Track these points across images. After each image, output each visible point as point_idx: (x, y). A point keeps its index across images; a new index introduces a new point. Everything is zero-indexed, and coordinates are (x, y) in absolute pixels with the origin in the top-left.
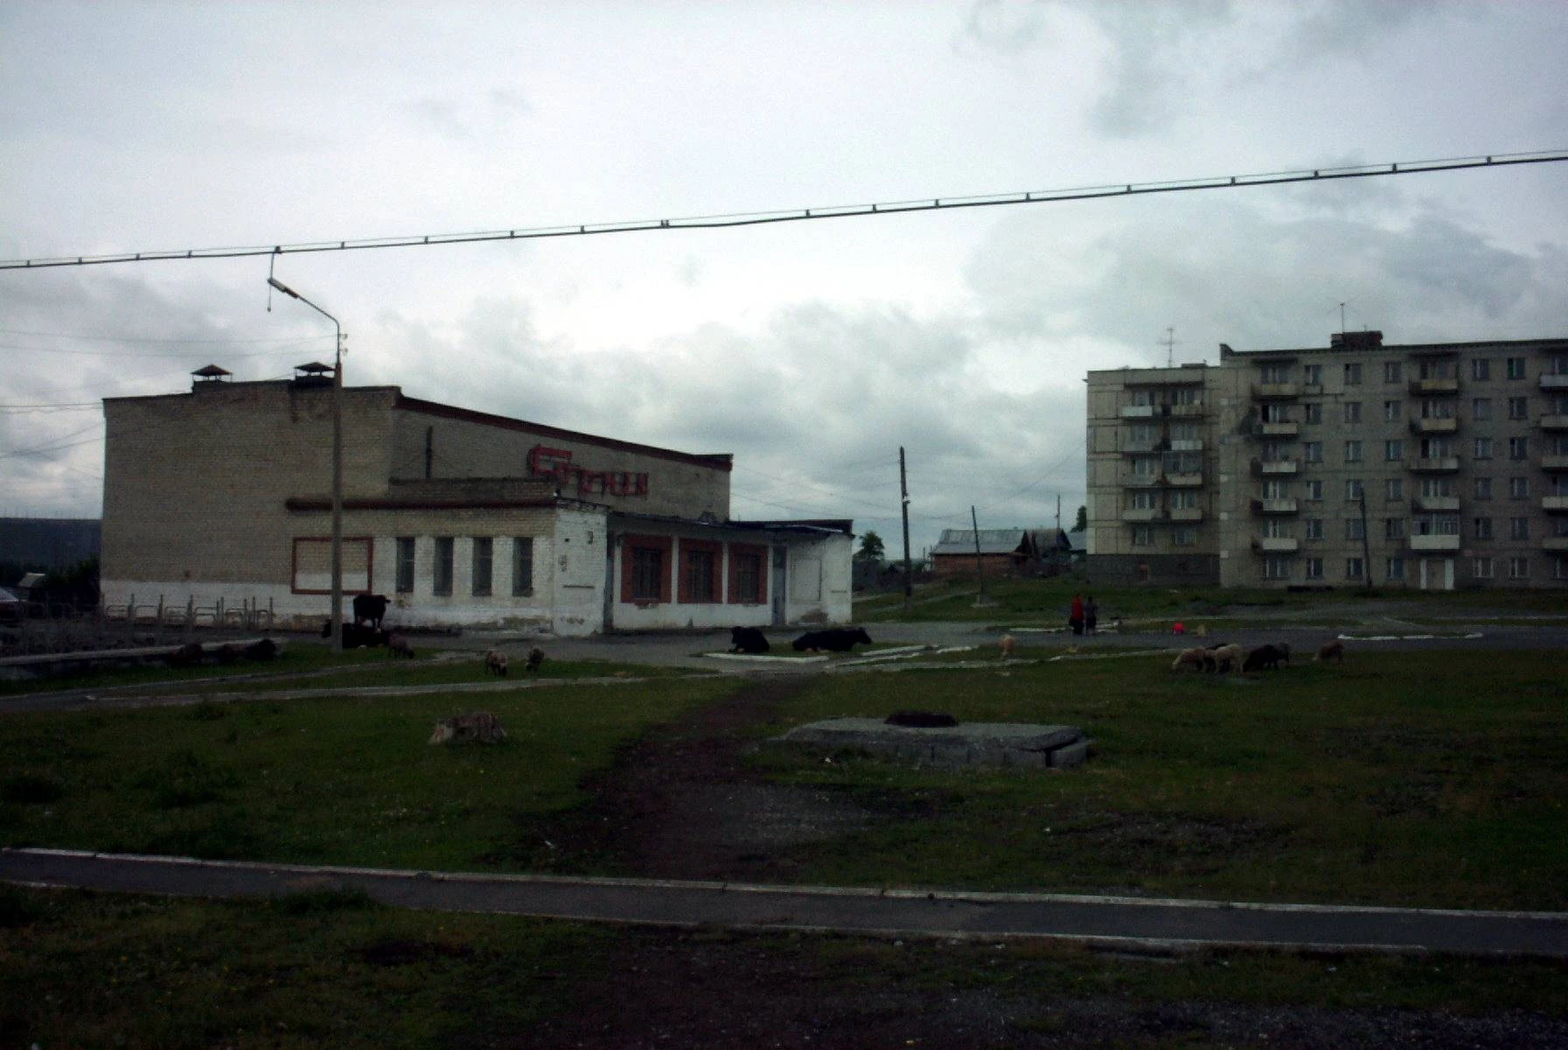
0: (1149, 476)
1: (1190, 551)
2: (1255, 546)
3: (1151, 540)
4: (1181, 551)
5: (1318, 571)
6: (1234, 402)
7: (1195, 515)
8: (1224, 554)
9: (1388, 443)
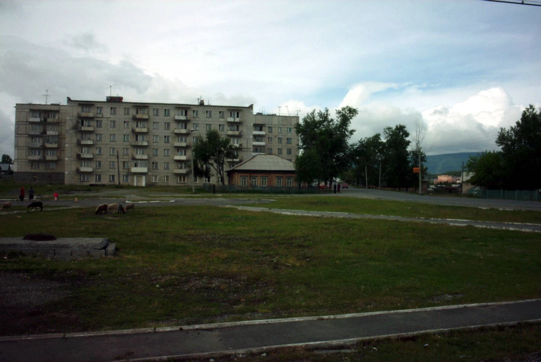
0: (38, 143)
1: (53, 171)
2: (78, 170)
3: (38, 167)
4: (49, 171)
5: (100, 179)
6: (71, 118)
7: (55, 158)
8: (66, 173)
9: (125, 135)
